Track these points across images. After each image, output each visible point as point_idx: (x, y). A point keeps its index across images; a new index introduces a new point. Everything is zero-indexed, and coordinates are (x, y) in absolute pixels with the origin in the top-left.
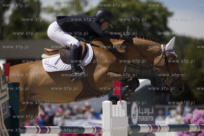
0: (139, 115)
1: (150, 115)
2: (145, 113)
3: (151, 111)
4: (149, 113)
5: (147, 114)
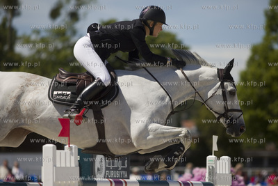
0: (106, 170)
1: (123, 169)
2: (116, 166)
3: (123, 164)
4: (120, 167)
5: (118, 168)
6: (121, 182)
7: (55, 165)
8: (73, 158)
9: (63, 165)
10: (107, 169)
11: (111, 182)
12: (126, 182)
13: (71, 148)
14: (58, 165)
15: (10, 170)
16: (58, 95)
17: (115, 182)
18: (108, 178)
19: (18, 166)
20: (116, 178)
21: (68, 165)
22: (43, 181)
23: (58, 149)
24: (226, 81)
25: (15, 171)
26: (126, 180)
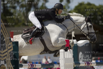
1: (89, 58)
2: (87, 57)
3: (90, 56)
6: (89, 63)
7: (64, 57)
8: (71, 54)
9: (67, 57)
10: (84, 58)
11: (85, 63)
12: (91, 63)
13: (70, 51)
14: (66, 57)
15: (47, 60)
16: (25, 36)
17: (87, 63)
18: (84, 61)
19: (50, 58)
20: (87, 61)
21: (69, 57)
22: (60, 63)
23: (65, 51)
24: (88, 22)
25: (49, 60)
26: (91, 62)
